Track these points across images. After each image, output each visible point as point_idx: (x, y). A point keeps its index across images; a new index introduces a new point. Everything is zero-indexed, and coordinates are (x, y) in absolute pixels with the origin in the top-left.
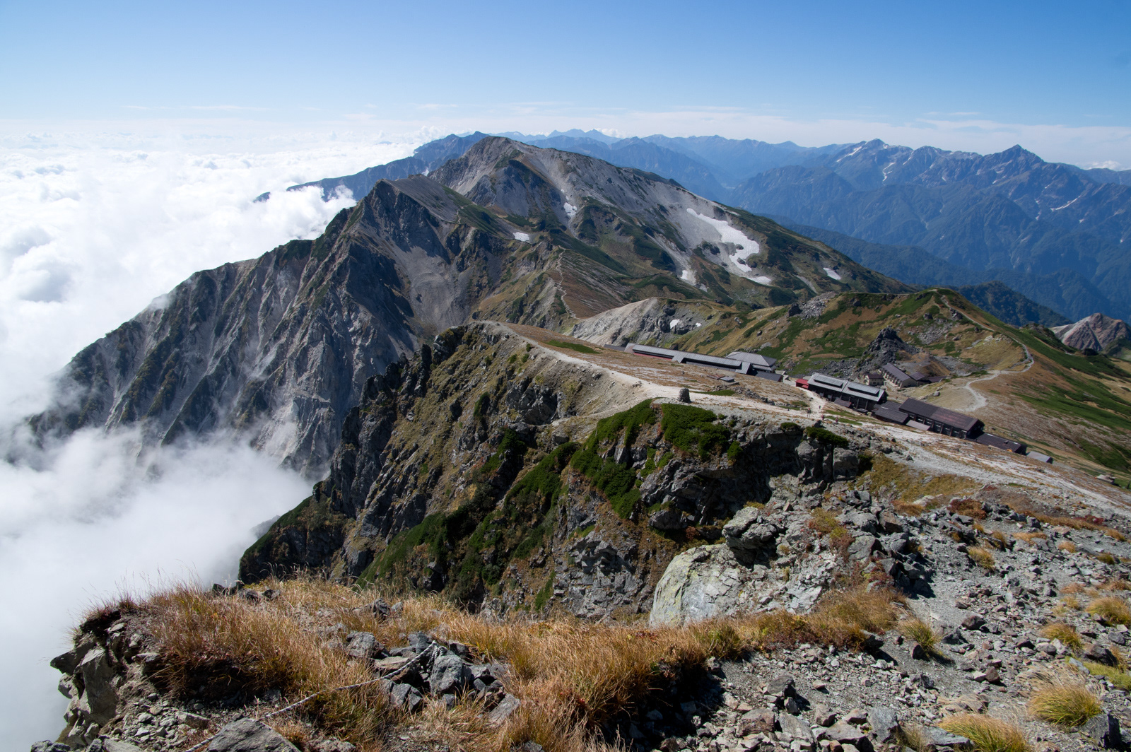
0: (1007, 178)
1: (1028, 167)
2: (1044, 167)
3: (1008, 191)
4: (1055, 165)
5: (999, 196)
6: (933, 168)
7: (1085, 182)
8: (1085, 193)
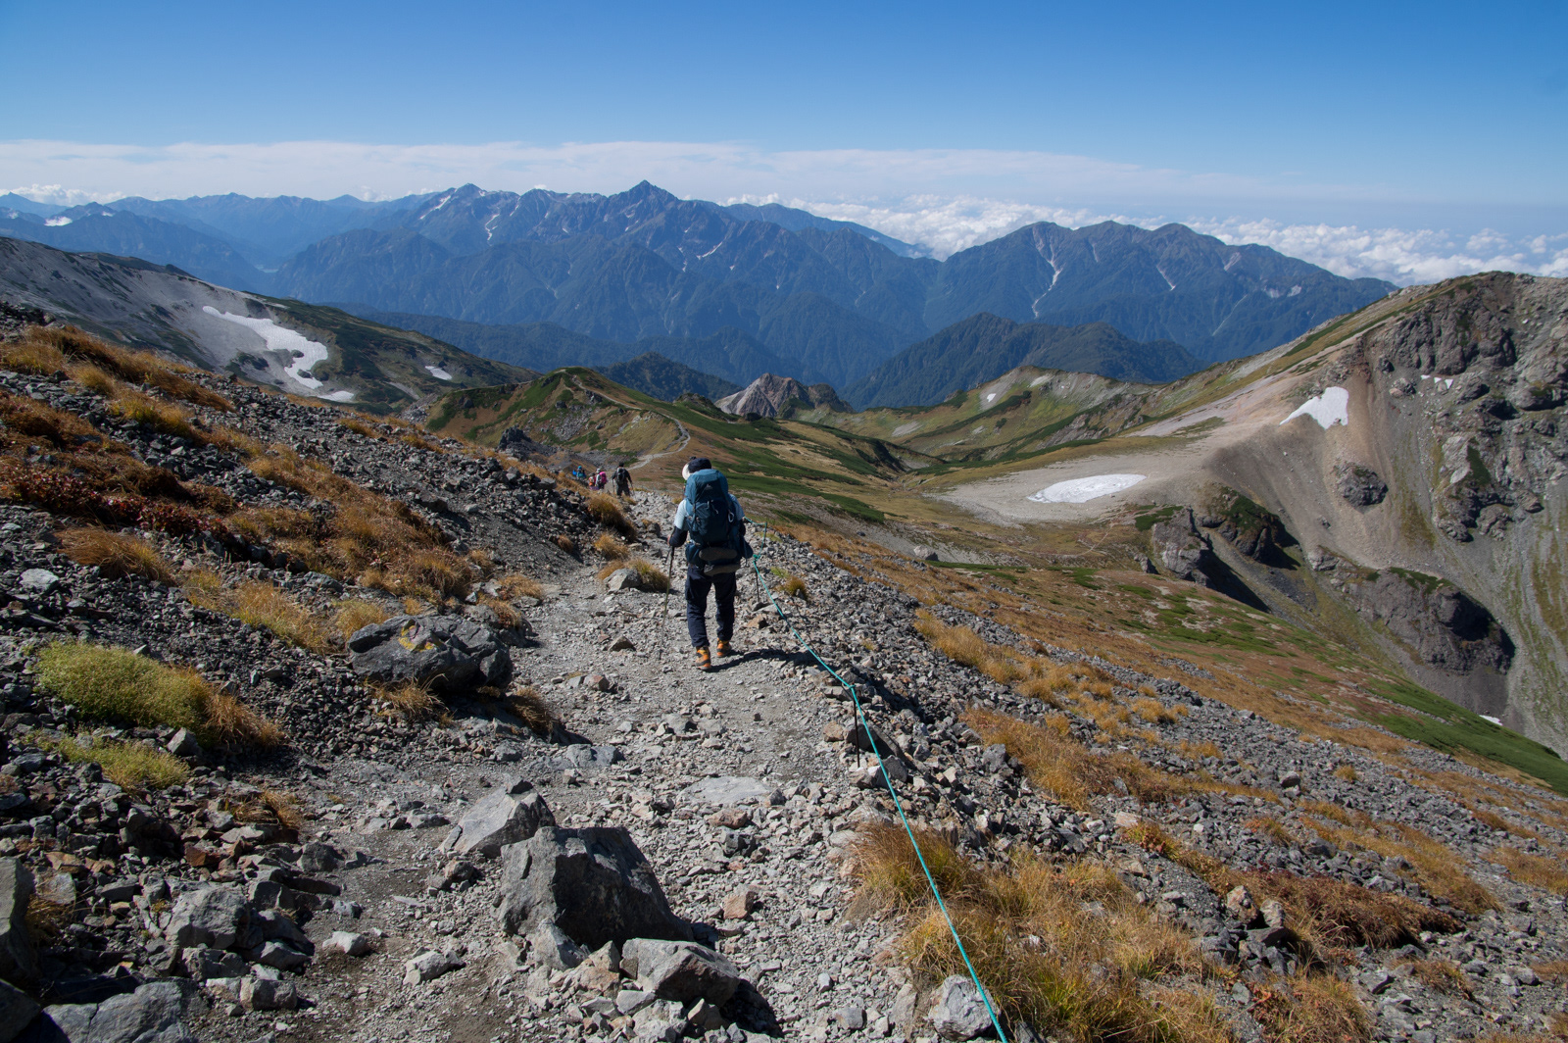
0: (641, 222)
1: (661, 209)
2: (679, 207)
3: (644, 239)
4: (691, 203)
5: (636, 246)
6: (550, 216)
7: (726, 221)
8: (729, 234)
